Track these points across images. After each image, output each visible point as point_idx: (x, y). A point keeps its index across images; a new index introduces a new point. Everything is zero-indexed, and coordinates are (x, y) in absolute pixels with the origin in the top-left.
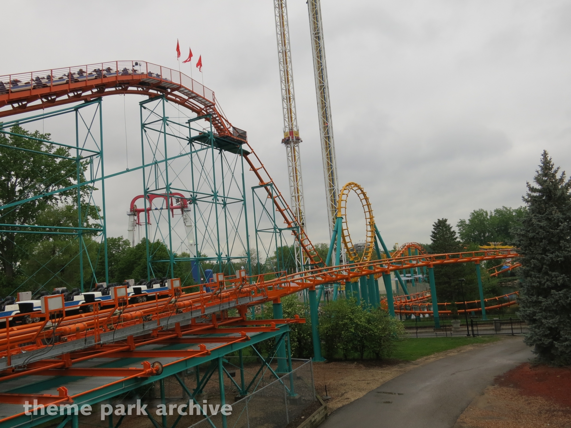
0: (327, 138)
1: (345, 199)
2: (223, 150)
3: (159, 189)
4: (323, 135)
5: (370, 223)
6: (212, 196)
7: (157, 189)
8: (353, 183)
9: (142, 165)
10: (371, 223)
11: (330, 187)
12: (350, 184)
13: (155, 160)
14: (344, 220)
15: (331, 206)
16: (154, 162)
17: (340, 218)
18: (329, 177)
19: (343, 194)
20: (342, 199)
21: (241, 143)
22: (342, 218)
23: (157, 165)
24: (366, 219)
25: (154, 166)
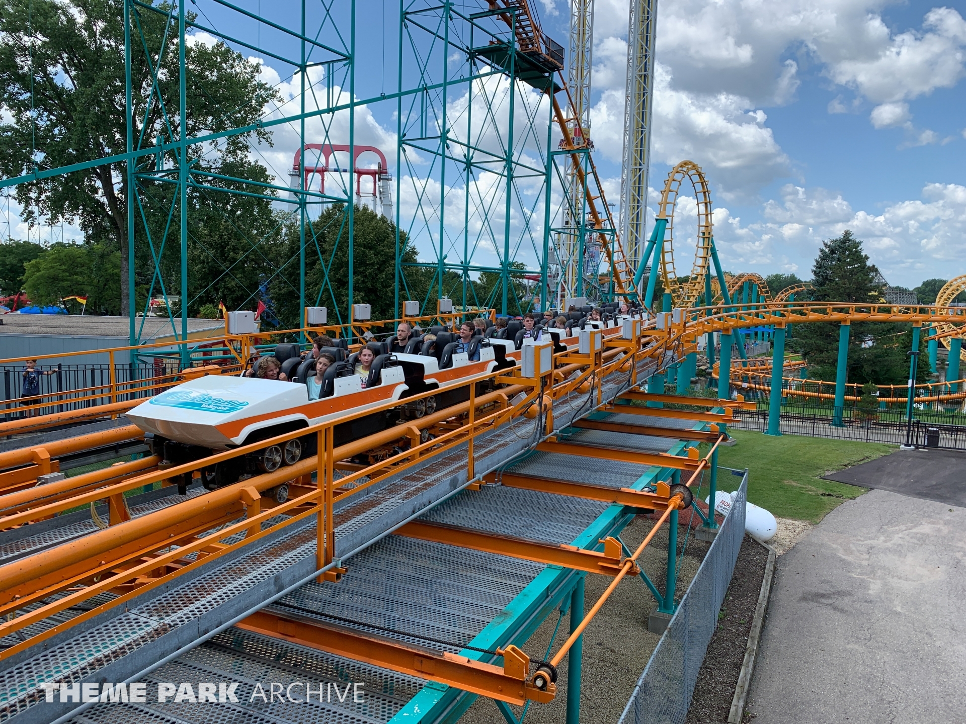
0: (643, 77)
1: (676, 190)
2: (518, 80)
3: (426, 138)
4: (637, 73)
5: (704, 234)
6: (504, 160)
7: (424, 137)
8: (691, 163)
9: (397, 92)
10: (706, 235)
11: (635, 164)
12: (686, 163)
13: (422, 82)
14: (668, 226)
15: (632, 197)
16: (421, 87)
17: (663, 221)
18: (637, 147)
19: (674, 180)
20: (671, 188)
21: (554, 68)
22: (667, 221)
23: (427, 92)
24: (699, 226)
25: (420, 93)
